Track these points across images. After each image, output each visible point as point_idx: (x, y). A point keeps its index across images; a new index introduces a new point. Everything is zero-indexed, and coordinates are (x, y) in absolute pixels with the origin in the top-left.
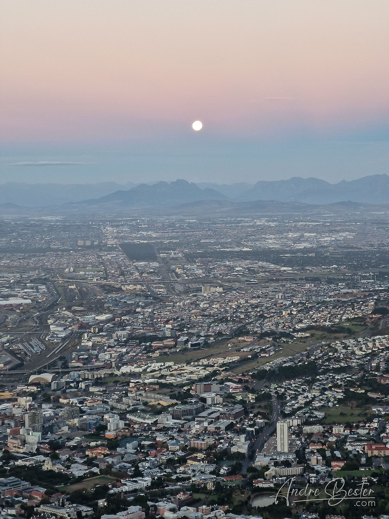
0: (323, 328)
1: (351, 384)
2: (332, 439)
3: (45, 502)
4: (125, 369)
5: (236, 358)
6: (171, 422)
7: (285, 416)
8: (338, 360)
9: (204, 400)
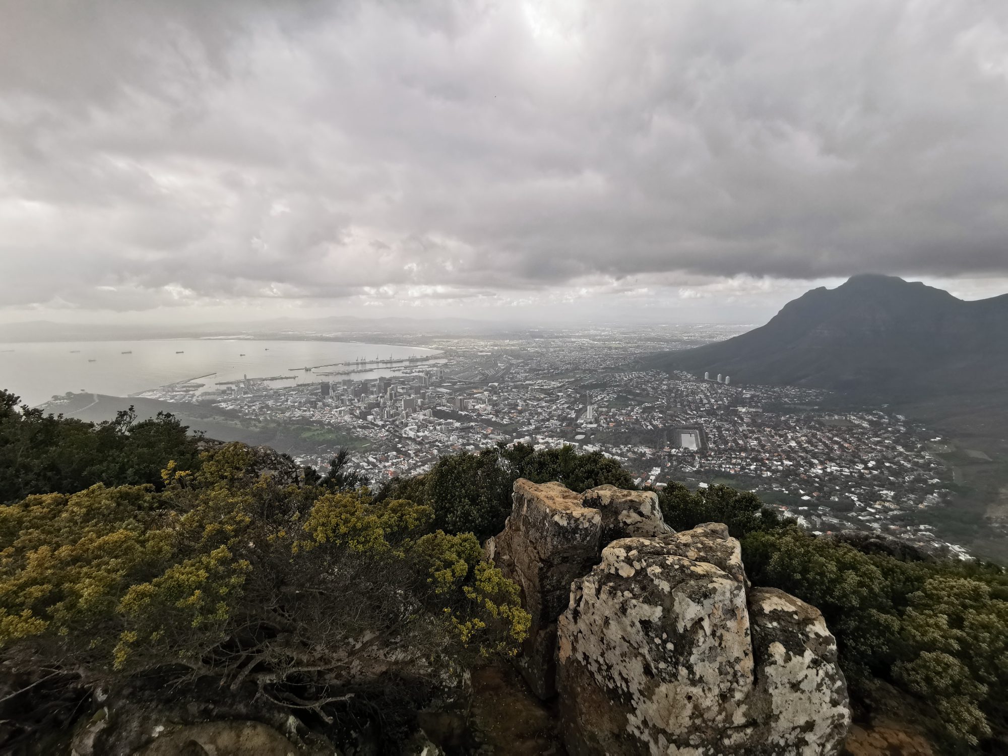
0: (611, 368)
1: (620, 392)
2: (611, 414)
3: (492, 433)
4: (527, 382)
5: (573, 379)
6: (544, 404)
7: (592, 404)
8: (616, 382)
9: (558, 396)
